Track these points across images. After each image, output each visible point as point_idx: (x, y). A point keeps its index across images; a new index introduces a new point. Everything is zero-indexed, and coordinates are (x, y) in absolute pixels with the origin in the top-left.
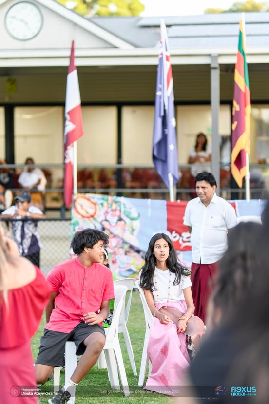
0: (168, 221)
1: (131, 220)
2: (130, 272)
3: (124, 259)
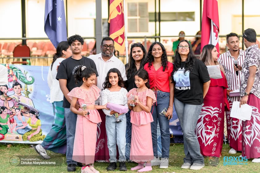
1: (26, 85)
2: (26, 130)
3: (20, 119)
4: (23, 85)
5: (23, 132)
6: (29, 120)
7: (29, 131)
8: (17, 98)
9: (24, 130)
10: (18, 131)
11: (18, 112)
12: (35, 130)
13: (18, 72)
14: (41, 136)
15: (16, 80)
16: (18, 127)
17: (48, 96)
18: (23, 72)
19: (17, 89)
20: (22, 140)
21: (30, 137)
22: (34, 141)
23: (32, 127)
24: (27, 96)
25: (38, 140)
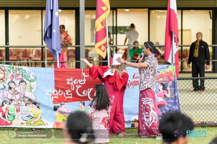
0: (56, 81)
1: (30, 82)
2: (29, 117)
3: (25, 109)
4: (27, 82)
5: (27, 119)
6: (32, 109)
7: (31, 118)
8: (22, 92)
9: (27, 117)
10: (23, 118)
11: (23, 103)
12: (36, 117)
13: (23, 72)
14: (41, 122)
15: (22, 79)
16: (23, 115)
17: (47, 91)
18: (27, 72)
19: (23, 86)
20: (26, 125)
21: (32, 123)
22: (35, 126)
23: (34, 115)
24: (30, 91)
25: (39, 125)
